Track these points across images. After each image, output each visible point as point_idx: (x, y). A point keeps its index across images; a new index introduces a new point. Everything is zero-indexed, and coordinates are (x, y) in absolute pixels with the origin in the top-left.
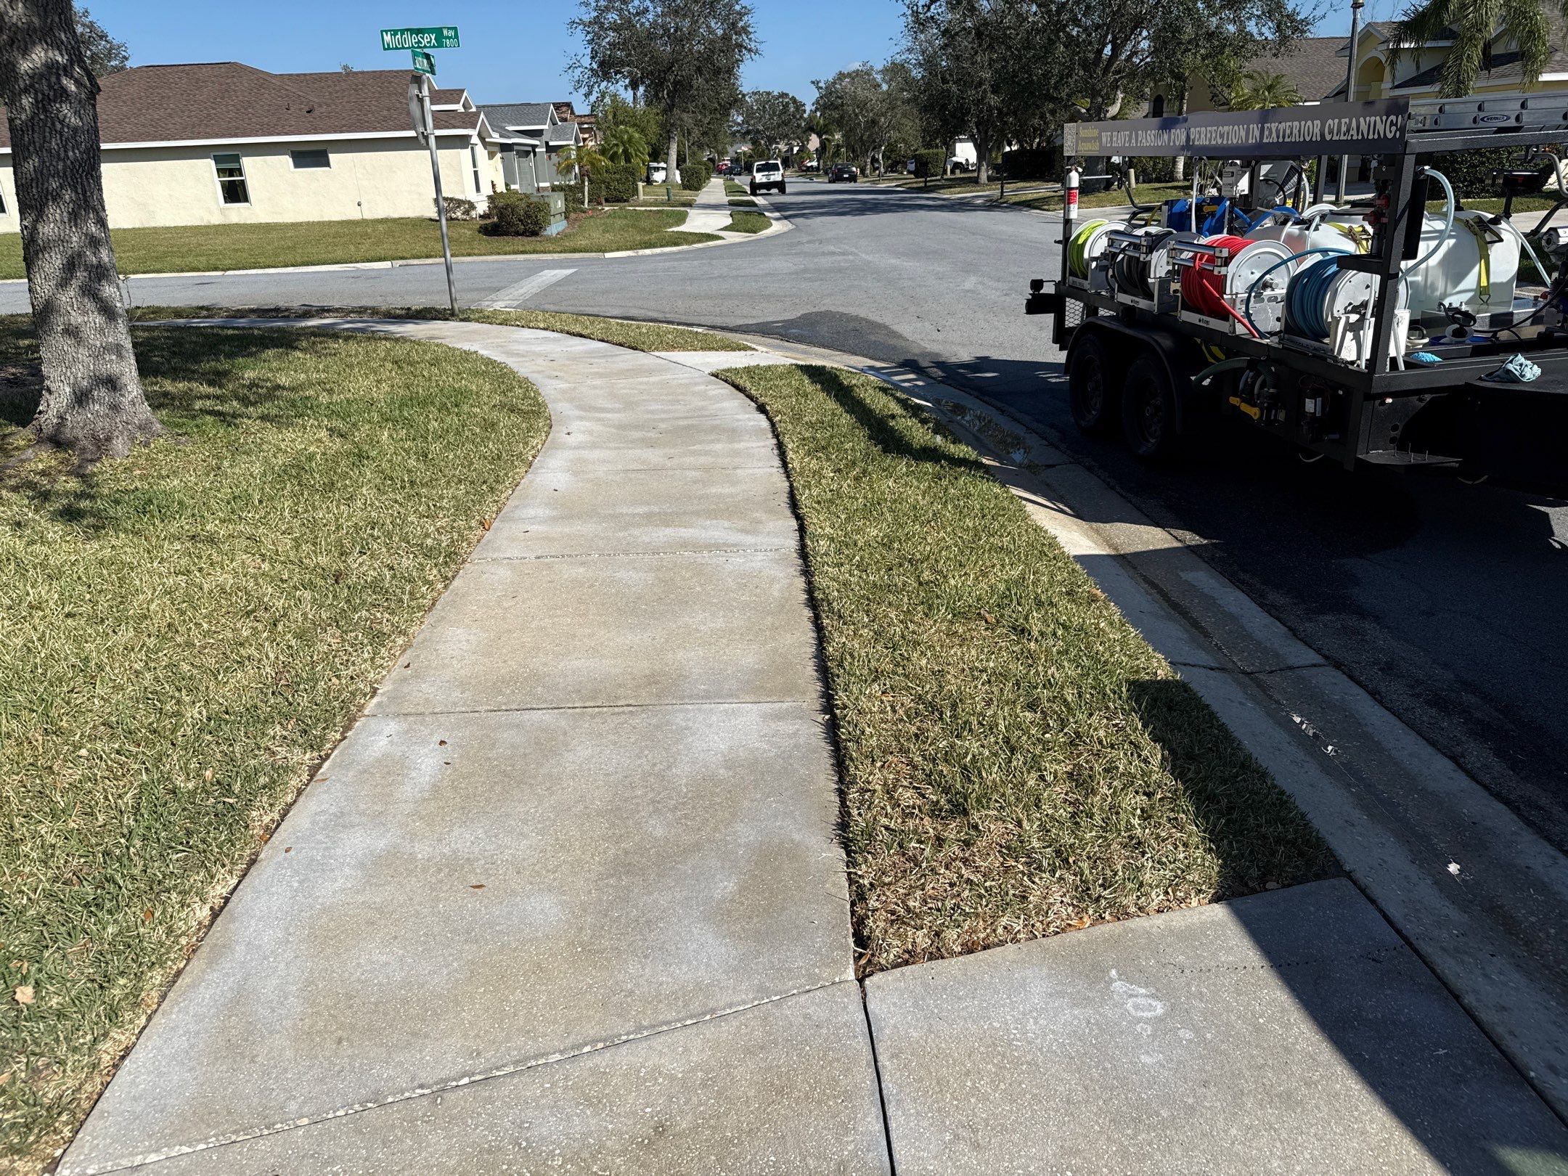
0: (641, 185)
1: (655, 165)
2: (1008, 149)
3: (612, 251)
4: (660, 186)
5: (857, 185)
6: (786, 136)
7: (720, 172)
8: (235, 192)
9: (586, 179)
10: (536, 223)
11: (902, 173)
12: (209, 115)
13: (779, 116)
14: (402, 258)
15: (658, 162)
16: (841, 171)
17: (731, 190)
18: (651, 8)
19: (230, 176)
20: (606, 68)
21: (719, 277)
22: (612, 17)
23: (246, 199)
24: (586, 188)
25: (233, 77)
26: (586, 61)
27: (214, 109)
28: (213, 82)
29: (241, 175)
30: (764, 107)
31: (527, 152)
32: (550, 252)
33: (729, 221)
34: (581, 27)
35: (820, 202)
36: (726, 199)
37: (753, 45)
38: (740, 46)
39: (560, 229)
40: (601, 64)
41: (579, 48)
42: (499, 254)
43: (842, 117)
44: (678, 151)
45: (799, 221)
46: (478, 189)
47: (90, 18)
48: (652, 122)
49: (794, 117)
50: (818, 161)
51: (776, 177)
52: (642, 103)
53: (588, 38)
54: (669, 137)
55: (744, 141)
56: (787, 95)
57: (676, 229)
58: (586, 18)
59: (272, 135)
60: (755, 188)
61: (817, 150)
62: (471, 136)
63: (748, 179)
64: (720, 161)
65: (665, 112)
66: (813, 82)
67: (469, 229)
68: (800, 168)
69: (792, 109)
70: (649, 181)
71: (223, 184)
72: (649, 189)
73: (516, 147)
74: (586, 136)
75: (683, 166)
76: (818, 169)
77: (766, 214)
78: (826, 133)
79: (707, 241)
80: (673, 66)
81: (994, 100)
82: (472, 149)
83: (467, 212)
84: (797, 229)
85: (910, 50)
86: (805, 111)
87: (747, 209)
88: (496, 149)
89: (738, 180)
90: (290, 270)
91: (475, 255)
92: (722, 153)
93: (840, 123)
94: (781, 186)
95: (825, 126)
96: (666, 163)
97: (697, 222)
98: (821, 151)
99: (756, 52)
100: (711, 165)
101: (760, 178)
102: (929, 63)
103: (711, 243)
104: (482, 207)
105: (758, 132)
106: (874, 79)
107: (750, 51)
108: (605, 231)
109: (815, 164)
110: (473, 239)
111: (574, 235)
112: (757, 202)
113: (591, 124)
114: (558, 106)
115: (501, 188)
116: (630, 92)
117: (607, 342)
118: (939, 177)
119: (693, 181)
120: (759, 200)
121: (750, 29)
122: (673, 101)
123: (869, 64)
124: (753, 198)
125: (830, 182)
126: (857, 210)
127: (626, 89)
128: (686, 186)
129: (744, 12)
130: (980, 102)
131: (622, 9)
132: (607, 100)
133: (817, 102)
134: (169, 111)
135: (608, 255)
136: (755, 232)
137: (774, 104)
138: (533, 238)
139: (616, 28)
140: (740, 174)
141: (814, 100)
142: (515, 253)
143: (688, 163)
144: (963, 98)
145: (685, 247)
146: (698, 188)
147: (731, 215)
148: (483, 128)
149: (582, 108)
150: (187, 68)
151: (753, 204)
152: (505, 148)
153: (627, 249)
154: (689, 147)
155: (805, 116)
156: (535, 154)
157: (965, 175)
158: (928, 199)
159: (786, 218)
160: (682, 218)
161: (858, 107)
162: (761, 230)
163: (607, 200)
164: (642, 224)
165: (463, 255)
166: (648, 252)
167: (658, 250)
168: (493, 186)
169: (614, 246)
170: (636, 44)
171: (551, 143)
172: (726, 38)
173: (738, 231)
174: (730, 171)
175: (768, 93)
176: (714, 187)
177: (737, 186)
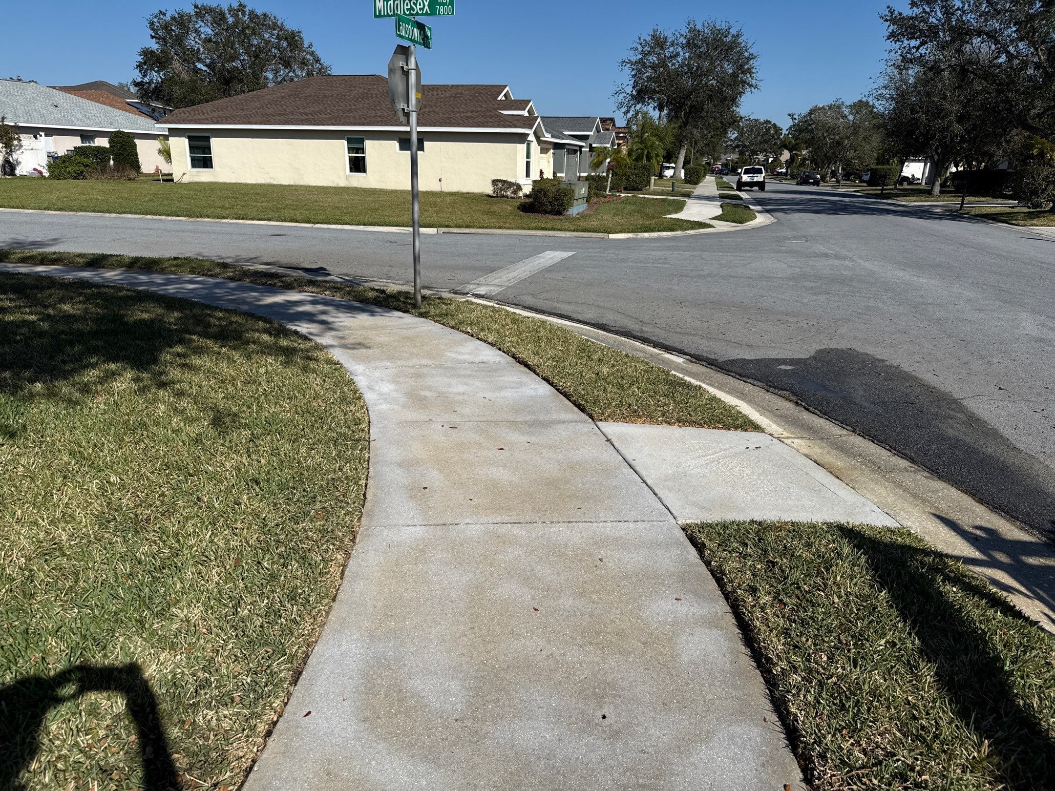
0: (653, 178)
1: (668, 165)
2: (954, 170)
3: (617, 233)
4: (668, 180)
5: (819, 188)
6: (765, 150)
7: (712, 172)
8: (358, 165)
9: (611, 172)
10: (561, 205)
11: (855, 182)
12: (350, 109)
13: (762, 136)
14: (447, 226)
15: (670, 163)
16: (808, 177)
17: (721, 186)
18: (681, 53)
19: (356, 153)
20: (641, 95)
21: (709, 275)
22: (653, 59)
23: (364, 171)
24: (610, 179)
25: (374, 84)
26: (629, 89)
27: (355, 105)
28: (360, 88)
29: (363, 153)
30: (752, 130)
31: (574, 151)
32: (565, 230)
33: (719, 212)
34: (629, 65)
35: (794, 199)
36: (717, 193)
37: (754, 82)
38: (744, 82)
39: (580, 210)
40: (639, 92)
41: (626, 80)
42: (524, 229)
43: (813, 138)
44: (686, 156)
45: (780, 215)
46: (528, 175)
47: (313, 49)
48: (670, 133)
49: (773, 137)
50: (787, 169)
51: (759, 178)
52: (665, 120)
53: (633, 73)
54: (681, 145)
55: (733, 152)
56: (770, 122)
57: (674, 216)
58: (634, 59)
59: (387, 125)
60: (741, 185)
61: (787, 161)
62: (528, 135)
63: (736, 178)
64: (714, 164)
65: (680, 127)
66: (789, 115)
67: (511, 206)
68: (772, 173)
69: (772, 132)
70: (661, 176)
71: (351, 159)
72: (659, 182)
73: (567, 147)
74: (621, 142)
75: (688, 166)
76: (786, 174)
77: (751, 207)
78: (796, 150)
79: (699, 228)
80: (691, 94)
81: (957, 128)
82: (528, 145)
83: (515, 192)
84: (779, 222)
85: (886, 87)
86: (781, 134)
87: (734, 202)
88: (551, 146)
89: (725, 179)
90: (361, 228)
91: (505, 228)
92: (716, 159)
93: (809, 143)
94: (761, 185)
95: (796, 144)
96: (675, 164)
97: (694, 211)
98: (789, 163)
99: (756, 87)
100: (708, 167)
101: (746, 178)
102: (901, 98)
103: (702, 231)
104: (527, 189)
105: (745, 146)
106: (843, 112)
107: (751, 86)
108: (615, 215)
109: (784, 170)
110: (511, 214)
111: (590, 215)
112: (742, 196)
113: (624, 134)
114: (603, 120)
115: (549, 174)
116: (657, 112)
117: (551, 384)
118: (891, 187)
119: (693, 178)
120: (743, 195)
121: (753, 70)
122: (687, 120)
123: (840, 101)
124: (738, 193)
125: (797, 184)
126: (829, 209)
127: (654, 109)
128: (687, 181)
129: (752, 57)
130: (943, 130)
131: (660, 53)
132: (640, 116)
133: (790, 128)
134: (326, 106)
135: (612, 236)
136: (742, 223)
137: (759, 128)
138: (557, 217)
139: (654, 67)
140: (727, 175)
141: (788, 127)
142: (537, 229)
143: (691, 165)
144: (929, 126)
145: (679, 233)
146: (696, 183)
147: (721, 206)
148: (538, 130)
149: (621, 122)
150: (347, 77)
151: (740, 198)
152: (557, 146)
153: (629, 232)
154: (694, 153)
155: (781, 137)
156: (581, 152)
157: (911, 187)
158: (889, 204)
159: (768, 211)
160: (680, 207)
161: (827, 131)
162: (747, 221)
163: (625, 189)
164: (647, 210)
165: (495, 228)
166: (646, 235)
167: (655, 235)
168: (541, 173)
169: (619, 228)
170: (666, 78)
171: (594, 145)
172: (734, 75)
173: (726, 221)
174: (721, 172)
175: (757, 120)
176: (708, 182)
177: (725, 182)
